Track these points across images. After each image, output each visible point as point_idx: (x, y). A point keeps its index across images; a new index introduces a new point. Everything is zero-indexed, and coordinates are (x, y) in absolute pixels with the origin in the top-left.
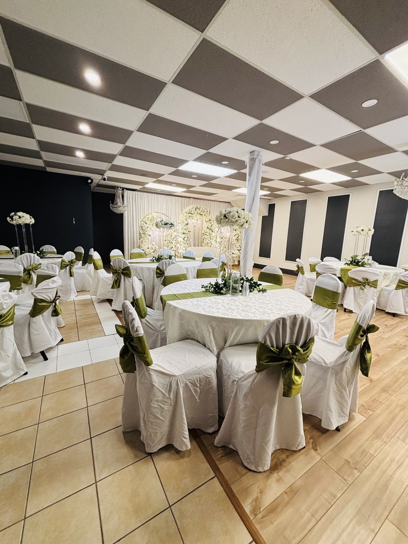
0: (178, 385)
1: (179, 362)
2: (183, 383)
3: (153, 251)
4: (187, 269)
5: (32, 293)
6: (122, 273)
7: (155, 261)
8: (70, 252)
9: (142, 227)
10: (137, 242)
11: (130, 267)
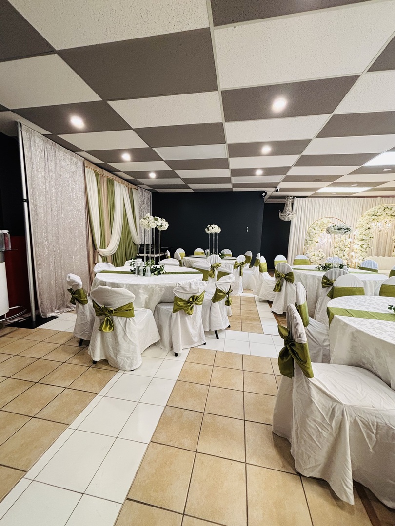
0: (343, 415)
1: (346, 390)
2: (351, 416)
3: (319, 258)
4: (365, 282)
5: (215, 285)
6: (285, 278)
7: (321, 269)
8: (242, 255)
9: (309, 234)
10: (302, 249)
11: (294, 273)
